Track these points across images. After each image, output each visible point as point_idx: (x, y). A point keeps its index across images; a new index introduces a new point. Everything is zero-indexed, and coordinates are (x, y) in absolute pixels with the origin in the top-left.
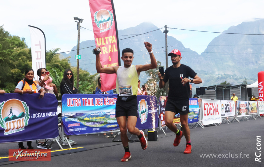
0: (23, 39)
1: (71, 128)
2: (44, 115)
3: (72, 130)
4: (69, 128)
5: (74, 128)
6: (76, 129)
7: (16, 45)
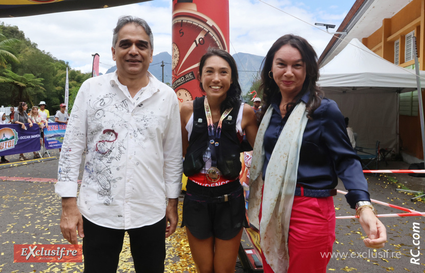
0: (68, 63)
1: (50, 144)
2: (29, 137)
3: (51, 146)
4: (49, 145)
5: (53, 144)
6: (54, 145)
7: (60, 68)
